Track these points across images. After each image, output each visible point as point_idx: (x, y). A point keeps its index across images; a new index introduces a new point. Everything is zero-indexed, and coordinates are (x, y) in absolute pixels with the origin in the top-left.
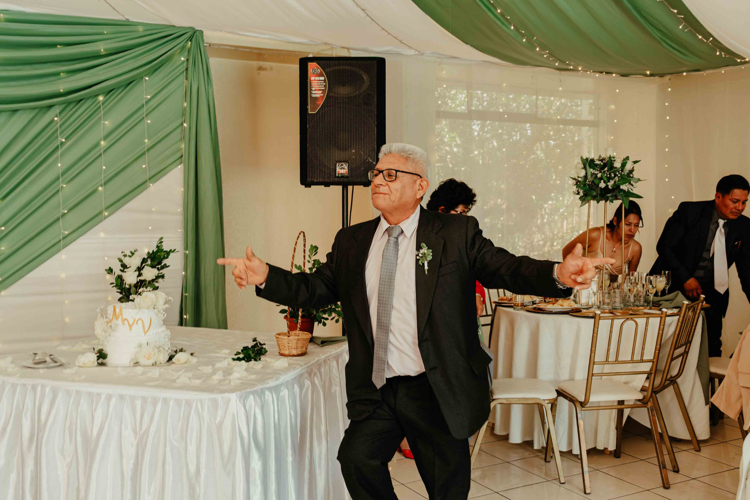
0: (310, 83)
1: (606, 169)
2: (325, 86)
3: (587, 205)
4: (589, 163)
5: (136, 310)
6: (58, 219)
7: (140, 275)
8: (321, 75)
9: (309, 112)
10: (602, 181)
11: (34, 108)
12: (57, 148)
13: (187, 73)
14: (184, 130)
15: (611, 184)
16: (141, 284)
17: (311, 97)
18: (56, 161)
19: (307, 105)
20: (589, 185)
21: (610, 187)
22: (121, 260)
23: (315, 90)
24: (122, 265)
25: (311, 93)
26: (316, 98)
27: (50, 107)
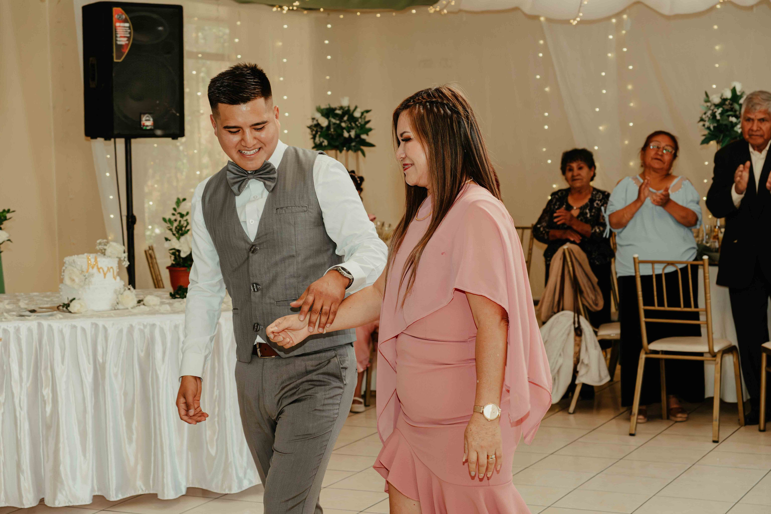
0: (116, 29)
1: (345, 118)
2: (130, 33)
8: (125, 21)
9: (115, 60)
15: (353, 133)
17: (116, 44)
19: (112, 52)
20: (331, 134)
21: (352, 136)
23: (121, 37)
25: (116, 40)
26: (121, 46)
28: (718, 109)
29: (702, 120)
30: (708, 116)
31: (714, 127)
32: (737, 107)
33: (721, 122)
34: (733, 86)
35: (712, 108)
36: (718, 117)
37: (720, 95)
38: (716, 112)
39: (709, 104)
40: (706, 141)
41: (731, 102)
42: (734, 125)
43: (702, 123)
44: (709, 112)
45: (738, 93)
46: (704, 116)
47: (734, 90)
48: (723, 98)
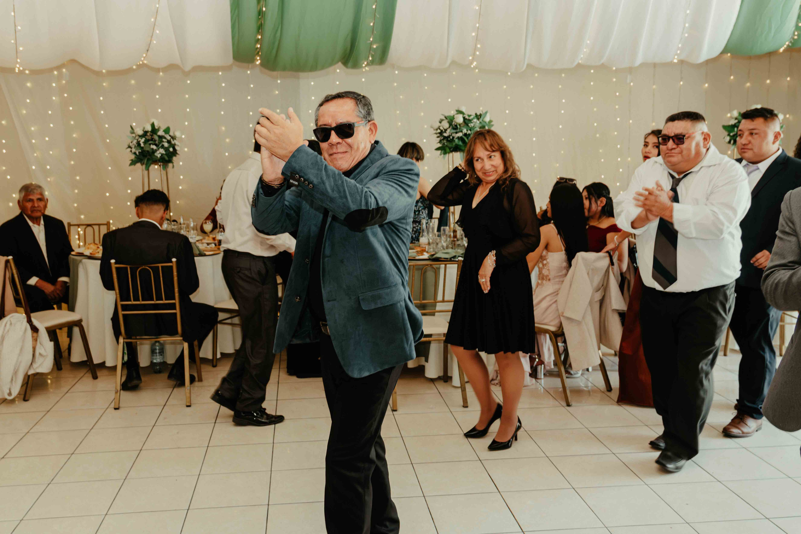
28: (142, 139)
29: (129, 147)
30: (134, 144)
31: (139, 152)
32: (156, 137)
33: (144, 149)
34: (152, 122)
35: (137, 137)
36: (142, 145)
37: (142, 128)
38: (140, 141)
39: (134, 135)
40: (133, 163)
41: (151, 134)
42: (154, 151)
43: (129, 149)
44: (135, 142)
45: (156, 128)
46: (131, 144)
47: (153, 125)
48: (145, 130)
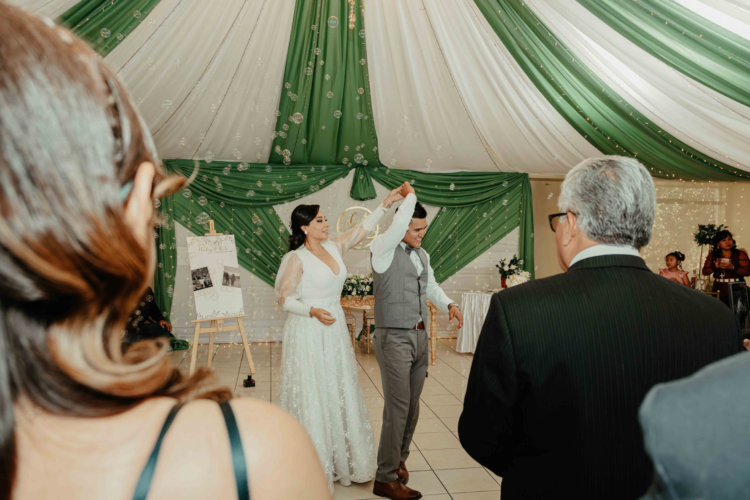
3: (701, 246)
4: (702, 227)
5: (520, 277)
6: (476, 246)
7: (510, 267)
10: (708, 236)
11: (469, 206)
12: (476, 221)
13: (522, 191)
14: (520, 213)
16: (510, 270)
18: (476, 225)
21: (711, 238)
22: (501, 262)
24: (501, 264)
27: (474, 206)
